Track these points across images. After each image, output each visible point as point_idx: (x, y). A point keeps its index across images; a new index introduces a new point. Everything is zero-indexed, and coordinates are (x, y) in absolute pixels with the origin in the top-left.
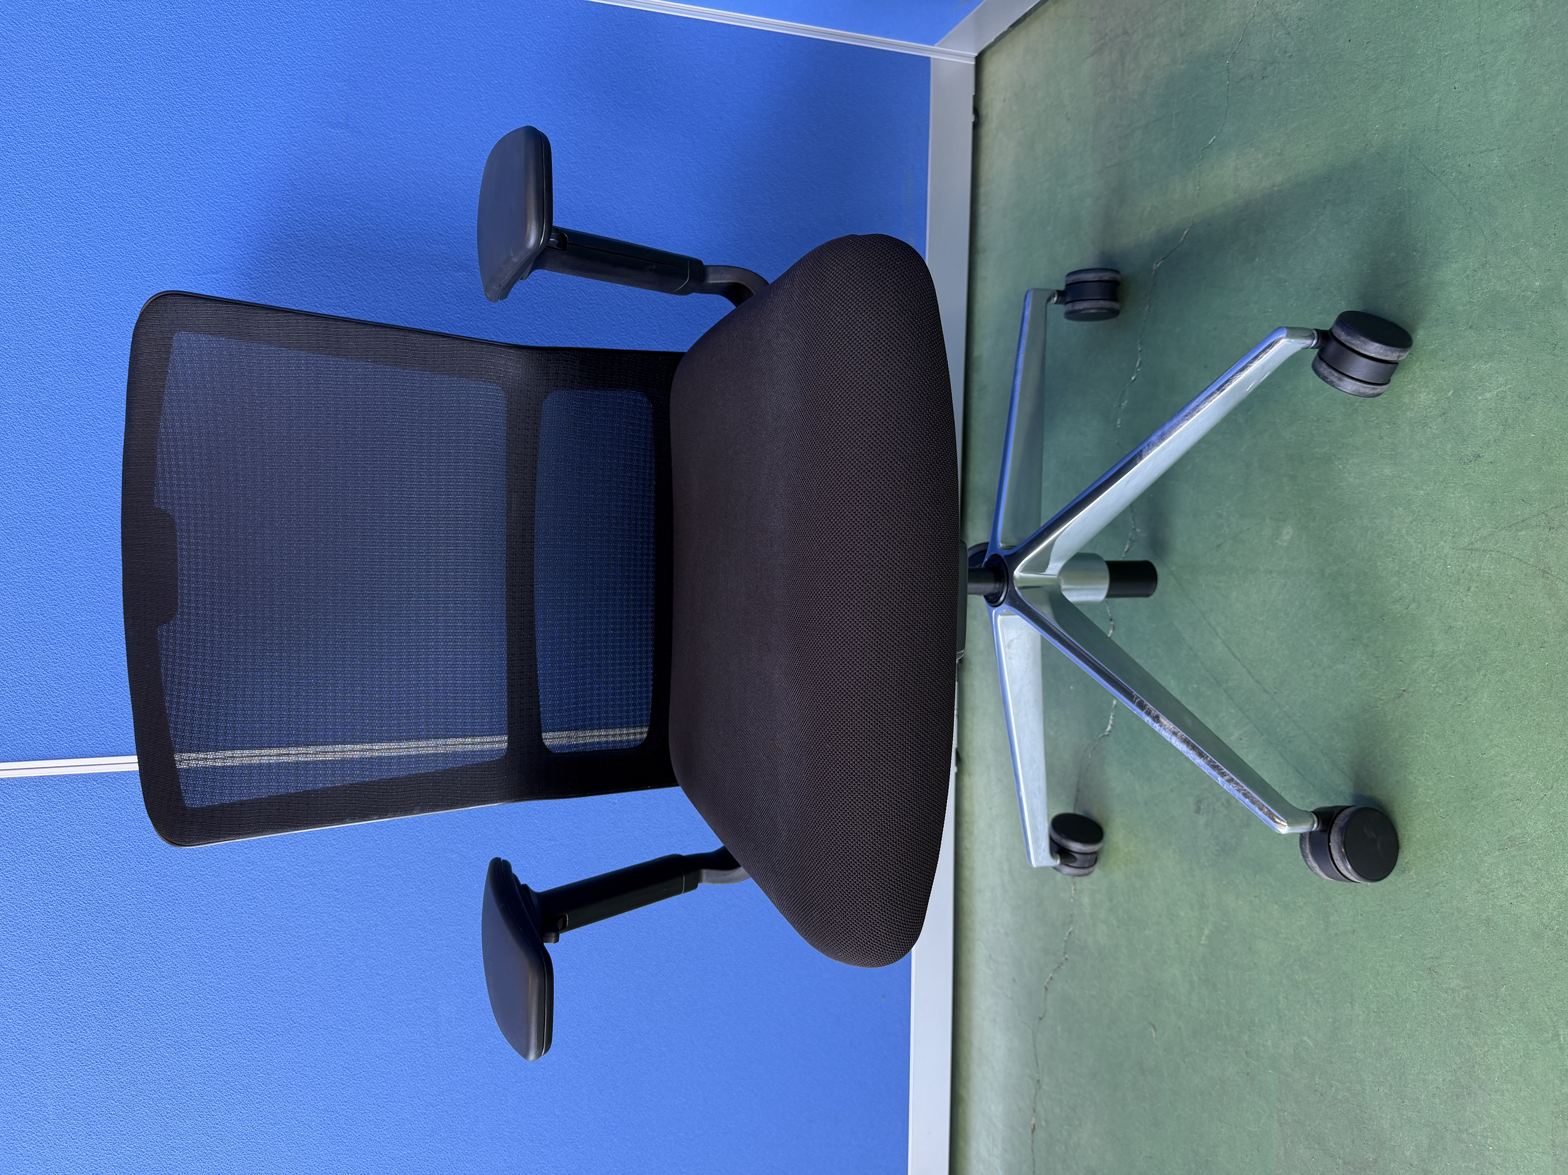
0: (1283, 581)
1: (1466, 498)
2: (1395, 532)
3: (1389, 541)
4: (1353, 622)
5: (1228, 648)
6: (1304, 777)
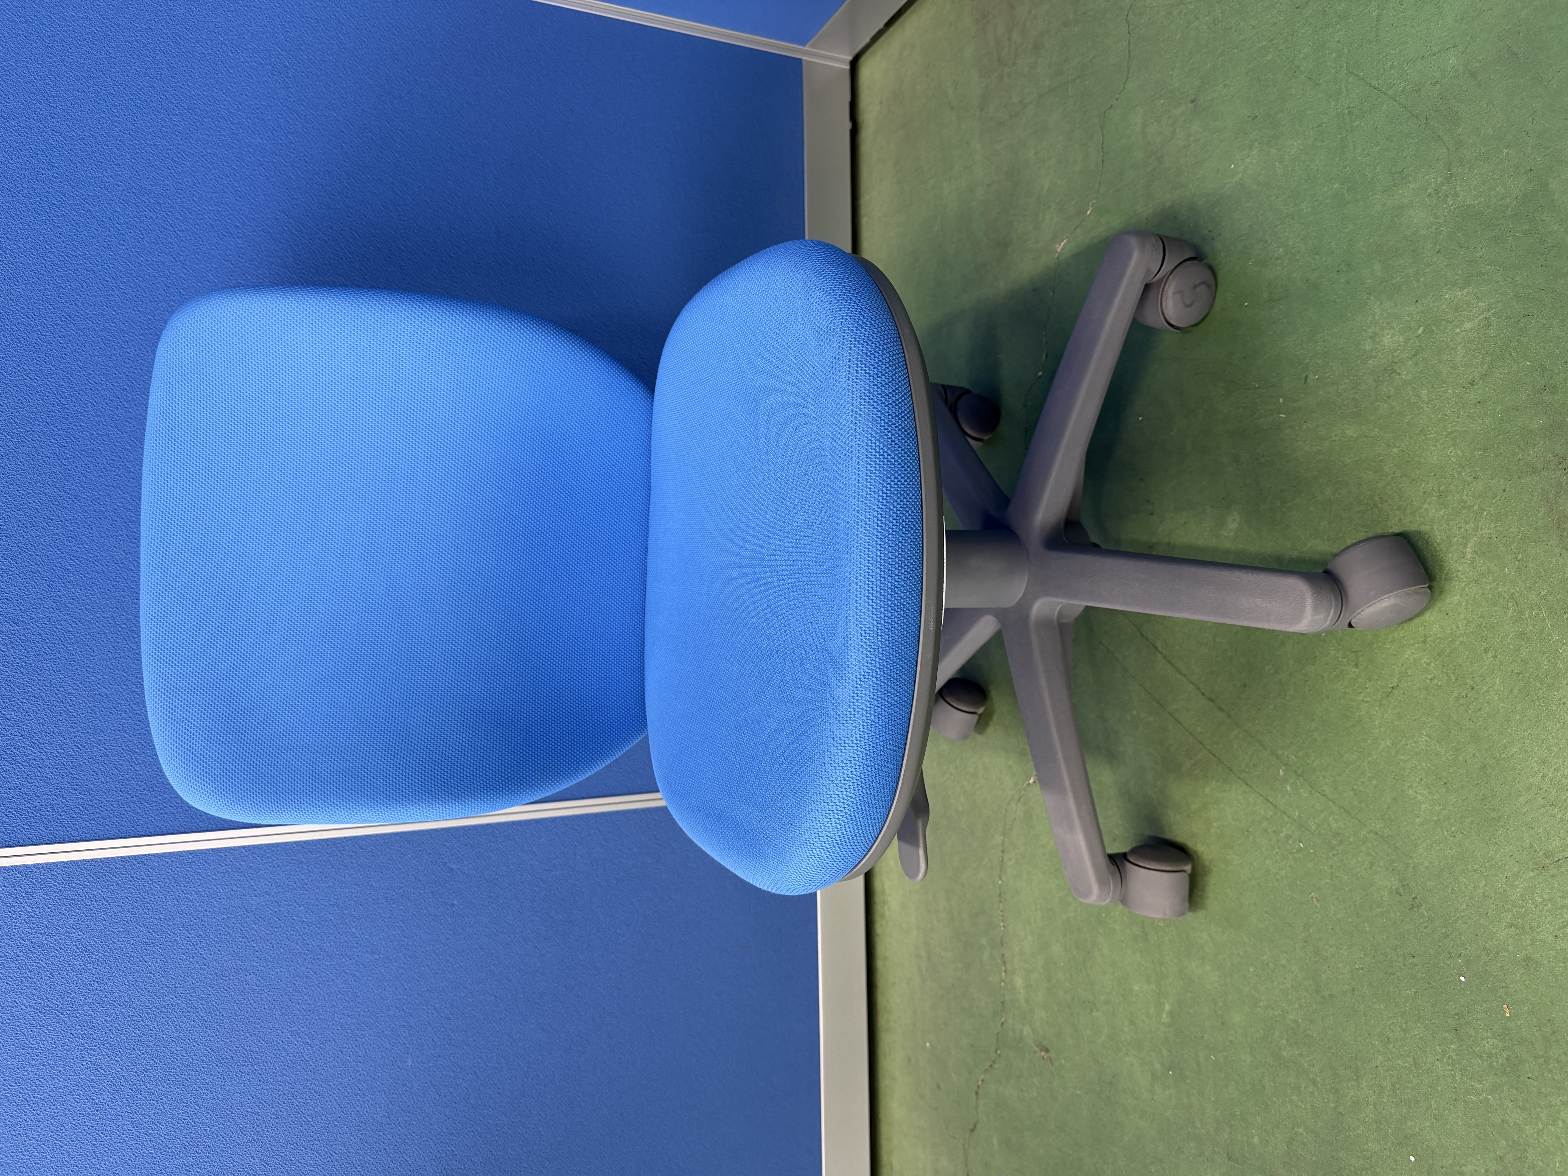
6: (1276, 807)
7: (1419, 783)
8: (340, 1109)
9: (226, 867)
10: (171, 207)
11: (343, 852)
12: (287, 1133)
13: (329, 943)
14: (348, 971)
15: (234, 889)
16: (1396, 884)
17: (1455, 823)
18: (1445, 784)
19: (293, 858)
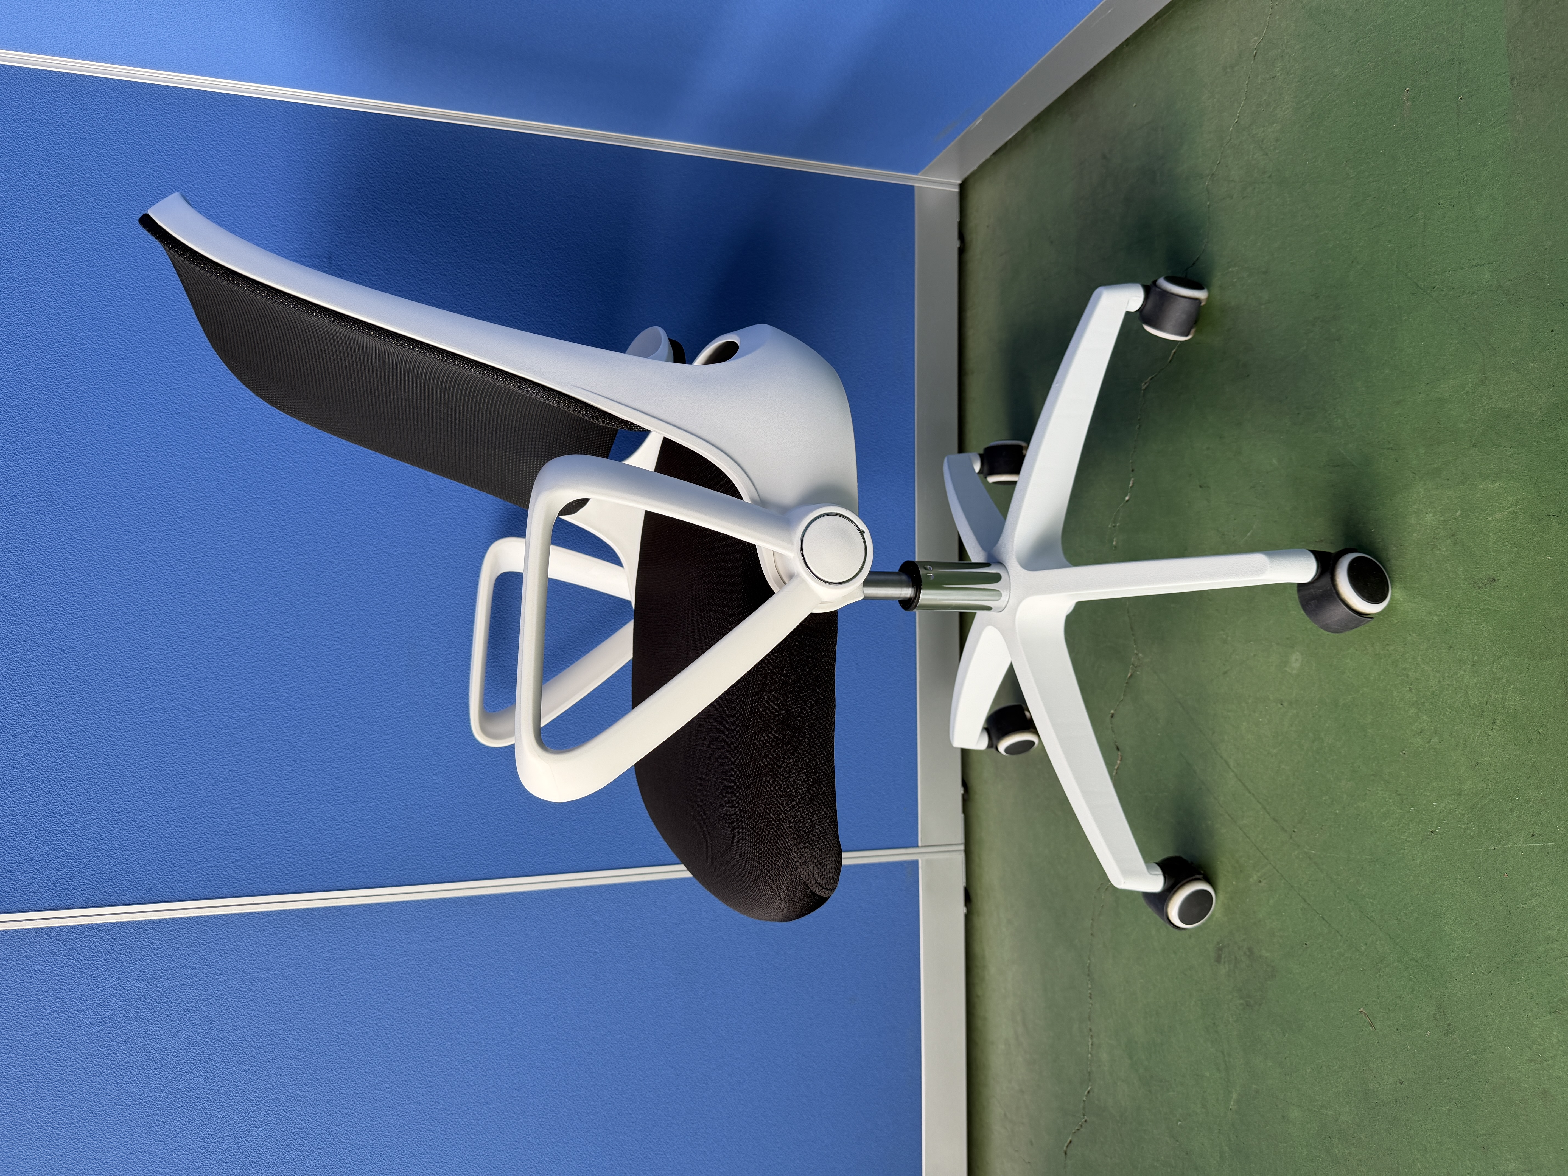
0: (1295, 711)
1: (1484, 624)
2: (1410, 660)
3: (1405, 669)
4: (1372, 756)
5: (1242, 783)
6: (1330, 925)
7: (1454, 921)
16: (1434, 1010)
18: (1476, 925)
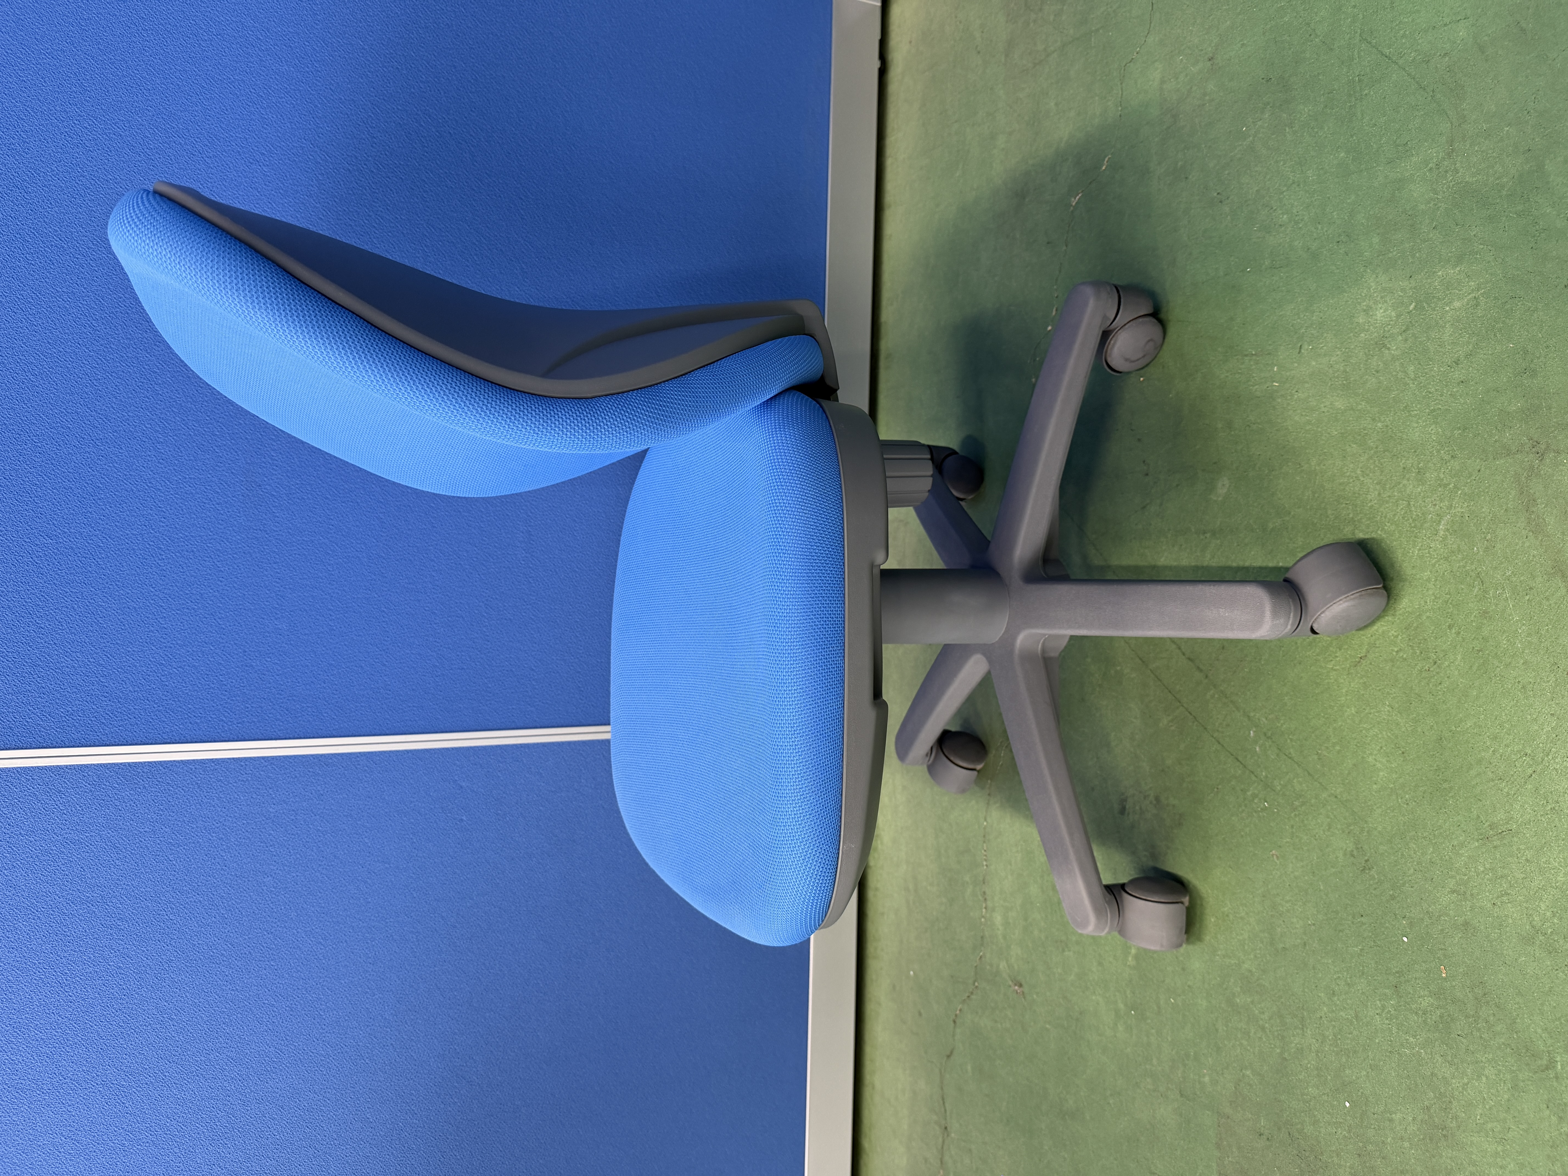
1: (1433, 427)
2: (1348, 474)
3: (1341, 484)
6: (1245, 767)
7: (1379, 750)
8: (350, 1005)
9: (246, 775)
10: (200, 133)
11: (358, 767)
12: (300, 1025)
13: (343, 851)
14: (360, 878)
15: (253, 796)
16: (1351, 846)
17: (1410, 792)
18: (1403, 753)
19: (310, 770)
